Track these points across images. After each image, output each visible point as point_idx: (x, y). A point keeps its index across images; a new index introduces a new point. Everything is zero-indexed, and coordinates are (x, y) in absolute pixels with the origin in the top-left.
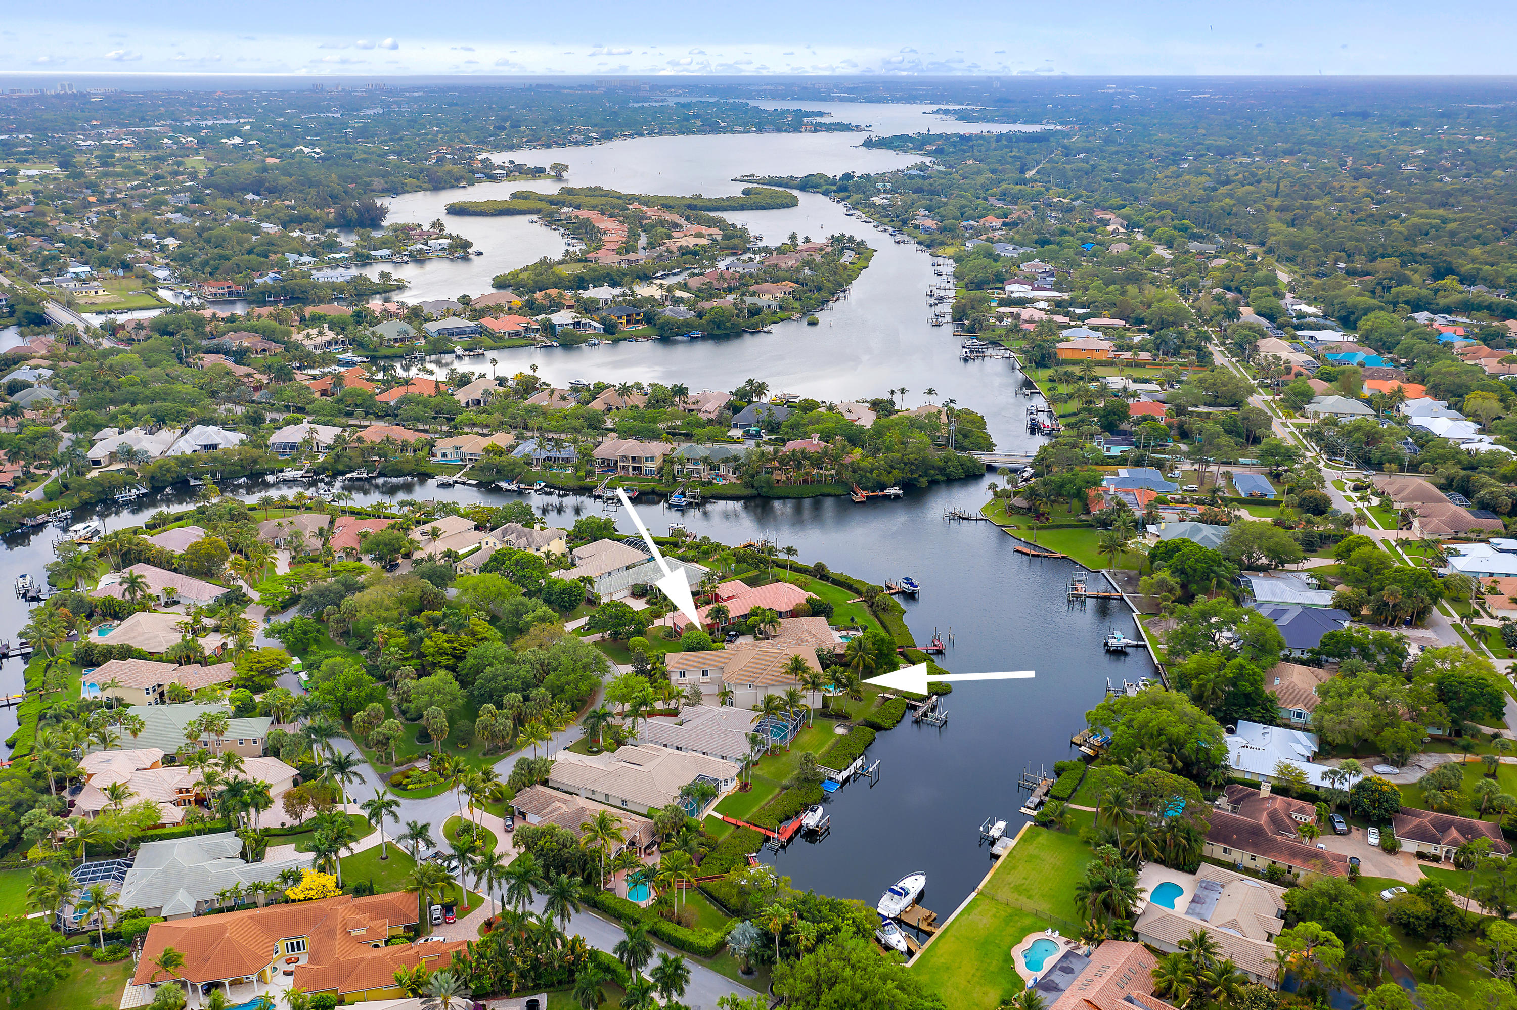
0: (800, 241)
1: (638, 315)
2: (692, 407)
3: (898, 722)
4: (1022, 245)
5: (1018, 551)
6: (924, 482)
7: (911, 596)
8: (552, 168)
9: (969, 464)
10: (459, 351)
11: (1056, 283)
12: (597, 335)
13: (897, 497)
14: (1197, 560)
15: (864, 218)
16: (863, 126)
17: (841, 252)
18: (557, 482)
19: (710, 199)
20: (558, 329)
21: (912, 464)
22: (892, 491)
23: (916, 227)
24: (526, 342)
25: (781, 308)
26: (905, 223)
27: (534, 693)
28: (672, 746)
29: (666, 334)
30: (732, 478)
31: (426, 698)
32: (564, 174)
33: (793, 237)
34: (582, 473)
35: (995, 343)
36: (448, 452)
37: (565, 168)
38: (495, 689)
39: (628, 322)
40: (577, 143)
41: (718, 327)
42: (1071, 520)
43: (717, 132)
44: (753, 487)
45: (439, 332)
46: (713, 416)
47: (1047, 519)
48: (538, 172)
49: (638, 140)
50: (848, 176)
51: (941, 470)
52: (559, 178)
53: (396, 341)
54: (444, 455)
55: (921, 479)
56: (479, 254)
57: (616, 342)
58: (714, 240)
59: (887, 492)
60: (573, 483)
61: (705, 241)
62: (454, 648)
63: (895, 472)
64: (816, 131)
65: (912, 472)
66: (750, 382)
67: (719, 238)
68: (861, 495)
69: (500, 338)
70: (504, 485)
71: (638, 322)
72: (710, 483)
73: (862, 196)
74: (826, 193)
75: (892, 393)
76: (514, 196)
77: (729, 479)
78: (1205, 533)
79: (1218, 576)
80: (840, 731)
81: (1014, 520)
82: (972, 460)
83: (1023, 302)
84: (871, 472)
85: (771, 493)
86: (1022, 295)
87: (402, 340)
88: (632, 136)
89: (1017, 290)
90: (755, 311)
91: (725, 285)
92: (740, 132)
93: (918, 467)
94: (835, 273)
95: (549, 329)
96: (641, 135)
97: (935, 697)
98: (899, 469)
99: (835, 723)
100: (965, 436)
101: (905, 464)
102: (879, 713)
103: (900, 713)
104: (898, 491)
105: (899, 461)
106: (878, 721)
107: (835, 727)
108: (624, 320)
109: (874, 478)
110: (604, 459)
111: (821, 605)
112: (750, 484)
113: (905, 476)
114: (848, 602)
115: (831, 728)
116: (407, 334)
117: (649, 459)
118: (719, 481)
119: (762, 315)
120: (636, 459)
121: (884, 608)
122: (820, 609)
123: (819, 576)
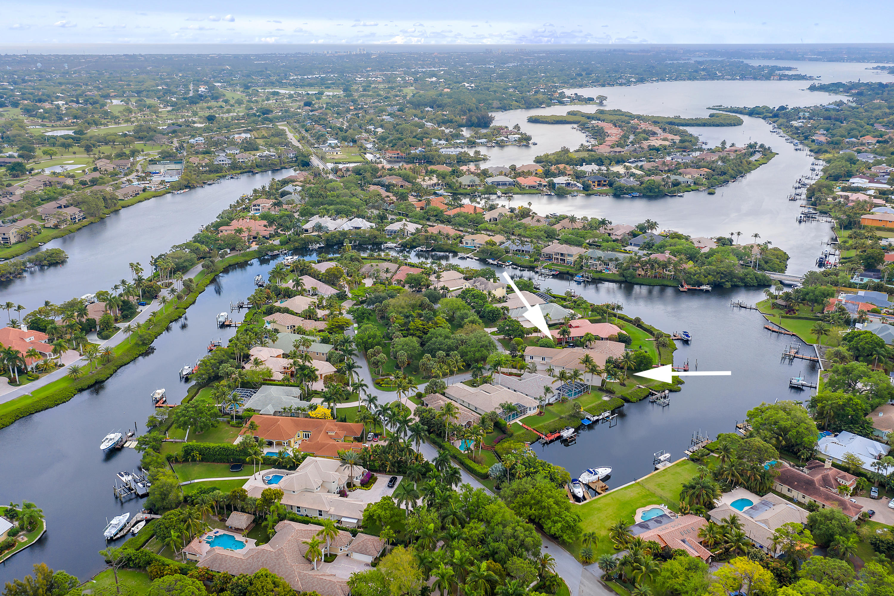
0: (728, 146)
1: (605, 181)
2: (609, 232)
3: (640, 400)
4: (881, 155)
5: (766, 328)
6: (728, 285)
7: (686, 342)
8: (597, 98)
9: (761, 278)
10: (499, 193)
11: (889, 179)
12: (577, 191)
13: (707, 291)
14: (867, 343)
15: (782, 134)
16: (815, 77)
17: (752, 154)
18: (518, 262)
19: (684, 119)
20: (557, 186)
21: (722, 273)
22: (704, 287)
23: (813, 141)
24: (537, 192)
25: (695, 183)
26: (806, 138)
27: (451, 353)
28: (512, 389)
29: (618, 193)
30: (615, 271)
31: (400, 347)
32: (604, 102)
33: (724, 143)
34: (533, 259)
35: (824, 213)
36: (469, 242)
37: (605, 98)
38: (434, 348)
39: (599, 185)
40: (621, 85)
41: (651, 192)
42: (811, 316)
43: (713, 79)
44: (624, 276)
45: (492, 183)
46: (619, 238)
47: (795, 313)
48: (590, 100)
49: (661, 83)
50: (782, 108)
51: (742, 279)
52: (601, 104)
53: (469, 186)
54: (467, 243)
55: (727, 283)
56: (535, 144)
57: (589, 195)
58: (675, 143)
59: (702, 287)
60: (526, 264)
61: (667, 143)
62: (424, 328)
63: (710, 277)
64: (780, 79)
65: (721, 278)
66: (648, 221)
67: (677, 141)
68: (686, 287)
69: (524, 188)
70: (491, 261)
71: (604, 185)
72: (601, 272)
73: (785, 120)
74: (764, 118)
75: (732, 234)
76: (569, 113)
77: (613, 270)
78: (890, 331)
79: (878, 354)
80: (606, 399)
81: (775, 311)
82: (764, 276)
83: (857, 190)
84: (695, 275)
85: (633, 281)
86: (859, 185)
87: (472, 186)
88: (657, 81)
89: (856, 182)
90: (676, 184)
91: (667, 168)
92: (729, 80)
93: (726, 276)
94: (739, 165)
95: (552, 186)
96: (663, 80)
97: (667, 392)
98: (713, 276)
99: (605, 394)
100: (766, 262)
101: (718, 273)
102: (631, 393)
103: (643, 396)
104: (708, 288)
105: (714, 271)
106: (629, 397)
107: (604, 396)
108: (596, 184)
109: (695, 279)
110: (547, 253)
111: (625, 337)
112: (622, 275)
113: (716, 279)
114: (646, 340)
115: (601, 396)
116: (474, 183)
117: (570, 255)
118: (607, 272)
119: (679, 186)
120: (562, 254)
121: (663, 345)
122: (624, 339)
123: (637, 325)
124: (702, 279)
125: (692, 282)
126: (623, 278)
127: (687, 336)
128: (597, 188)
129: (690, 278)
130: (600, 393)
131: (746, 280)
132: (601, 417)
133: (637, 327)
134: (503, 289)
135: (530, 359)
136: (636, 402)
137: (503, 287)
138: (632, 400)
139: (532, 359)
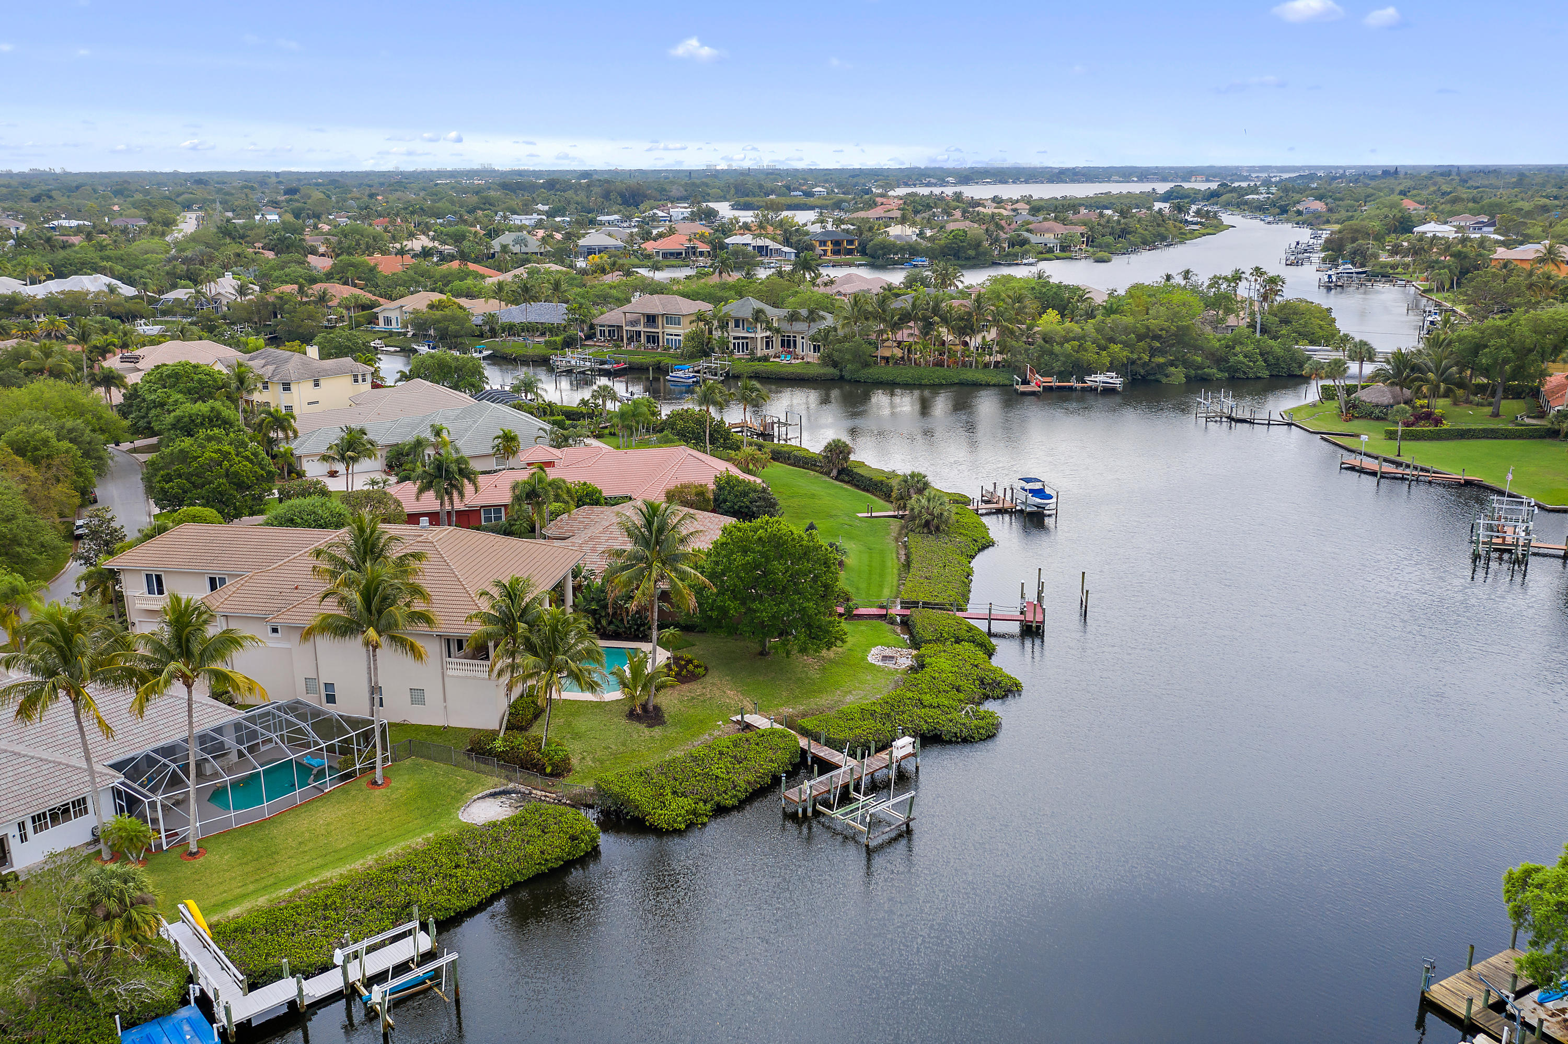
2: (823, 290)
3: (721, 811)
5: (1352, 468)
6: (1178, 375)
11: (1497, 231)
13: (1109, 391)
18: (512, 351)
20: (730, 247)
21: (1157, 337)
22: (1099, 379)
23: (1298, 213)
24: (682, 263)
25: (1062, 247)
30: (813, 357)
34: (558, 340)
36: (393, 316)
39: (836, 252)
42: (1498, 426)
44: (834, 363)
47: (1437, 424)
51: (1219, 360)
53: (514, 254)
55: (1173, 369)
59: (1090, 380)
63: (1115, 348)
65: (1153, 352)
68: (1037, 382)
69: (649, 257)
70: (423, 349)
71: (850, 252)
72: (766, 359)
77: (807, 357)
80: (487, 812)
84: (1065, 345)
85: (868, 377)
86: (1439, 235)
89: (1430, 229)
90: (1019, 242)
93: (1167, 345)
94: (1159, 225)
97: (904, 745)
98: (1126, 344)
99: (495, 782)
100: (1286, 322)
101: (1140, 338)
102: (665, 769)
103: (744, 779)
104: (1114, 380)
105: (1126, 330)
106: (639, 794)
107: (480, 795)
108: (829, 247)
109: (1068, 356)
110: (609, 326)
111: (745, 494)
112: (829, 360)
113: (1135, 356)
114: (860, 515)
115: (459, 797)
116: (526, 246)
117: (672, 319)
118: (785, 360)
119: (1027, 246)
120: (651, 319)
121: (927, 524)
122: (742, 502)
123: (834, 473)
124: (1090, 355)
125: (1057, 366)
126: (830, 370)
127: (1039, 493)
128: (830, 257)
129: (1051, 353)
130: (460, 777)
131: (1232, 360)
132: (328, 984)
133: (836, 479)
134: (356, 381)
135: (151, 592)
136: (683, 826)
137: (356, 376)
138: (660, 817)
139: (161, 592)
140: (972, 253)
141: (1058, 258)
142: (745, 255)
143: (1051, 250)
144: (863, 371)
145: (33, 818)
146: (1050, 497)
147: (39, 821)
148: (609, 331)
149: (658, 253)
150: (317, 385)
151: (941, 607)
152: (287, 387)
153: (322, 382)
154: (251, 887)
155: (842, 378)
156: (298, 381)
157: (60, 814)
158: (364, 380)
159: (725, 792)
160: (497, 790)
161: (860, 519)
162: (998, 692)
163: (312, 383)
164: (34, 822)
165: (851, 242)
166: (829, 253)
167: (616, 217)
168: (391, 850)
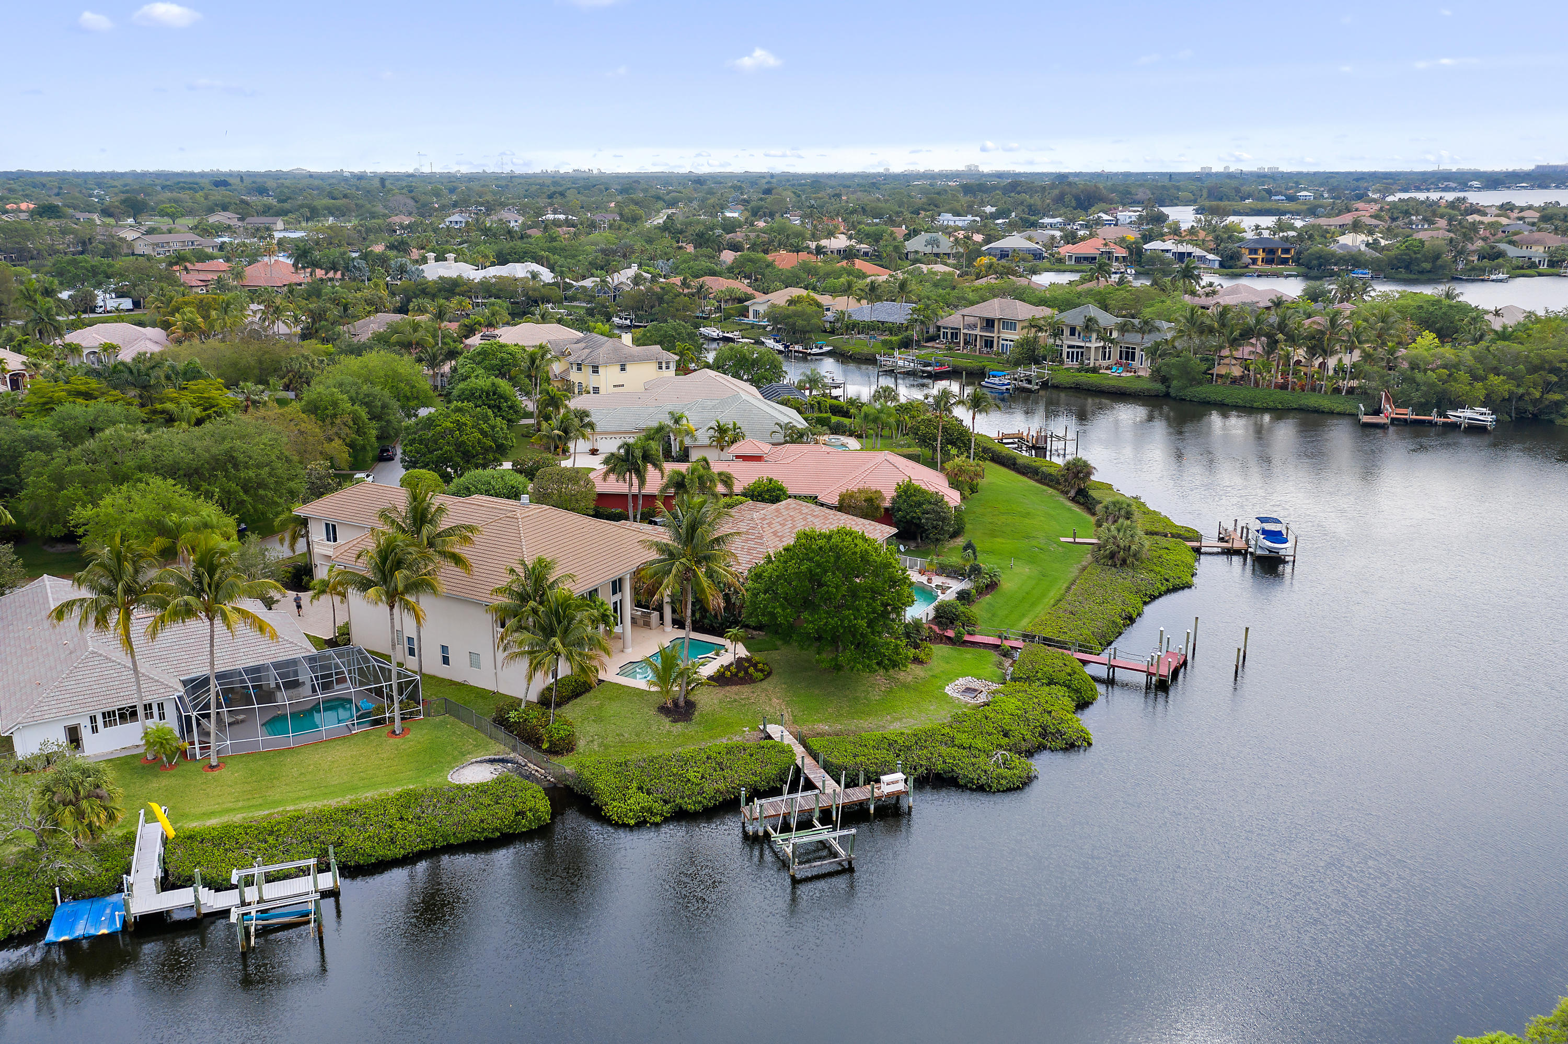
2: (1204, 301)
3: (680, 815)
13: (1476, 429)
21: (1554, 370)
22: (1465, 415)
30: (1145, 371)
39: (1269, 261)
44: (1161, 378)
53: (924, 254)
59: (1454, 415)
63: (1494, 380)
65: (1548, 387)
68: (1388, 413)
71: (1284, 262)
72: (1095, 370)
77: (1142, 370)
87: (934, 255)
90: (1491, 255)
97: (892, 782)
98: (1510, 376)
101: (1534, 369)
102: (646, 763)
103: (716, 787)
104: (1484, 416)
105: (1517, 359)
106: (605, 783)
107: (479, 759)
108: (1261, 255)
109: (1432, 385)
110: (952, 329)
111: (920, 504)
112: (1160, 376)
113: (1521, 391)
114: (1062, 539)
115: (459, 759)
116: (938, 247)
117: (1009, 324)
118: (1115, 372)
119: (1500, 260)
120: (989, 323)
121: (1112, 556)
122: (915, 512)
123: (1072, 493)
124: (1460, 387)
125: (1416, 396)
126: (1159, 387)
127: (1276, 536)
128: (1260, 266)
130: (472, 740)
133: (1073, 500)
134: (660, 368)
135: (328, 540)
136: (632, 822)
137: (660, 363)
138: (613, 808)
139: (335, 540)
140: (1427, 266)
141: (1540, 275)
142: (1162, 261)
143: (1533, 265)
144: (1191, 389)
145: (104, 714)
146: (1285, 541)
147: (109, 718)
148: (952, 333)
149: (1070, 257)
150: (623, 369)
151: (1062, 645)
152: (595, 370)
153: (628, 367)
154: (240, 804)
155: (1167, 395)
156: (606, 364)
157: (127, 715)
158: (668, 368)
159: (689, 797)
160: (497, 757)
161: (1062, 545)
162: (1060, 744)
163: (619, 368)
164: (104, 717)
165: (1287, 251)
166: (1260, 262)
167: (1059, 220)
168: (369, 794)
